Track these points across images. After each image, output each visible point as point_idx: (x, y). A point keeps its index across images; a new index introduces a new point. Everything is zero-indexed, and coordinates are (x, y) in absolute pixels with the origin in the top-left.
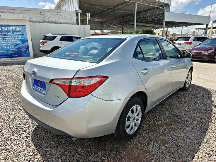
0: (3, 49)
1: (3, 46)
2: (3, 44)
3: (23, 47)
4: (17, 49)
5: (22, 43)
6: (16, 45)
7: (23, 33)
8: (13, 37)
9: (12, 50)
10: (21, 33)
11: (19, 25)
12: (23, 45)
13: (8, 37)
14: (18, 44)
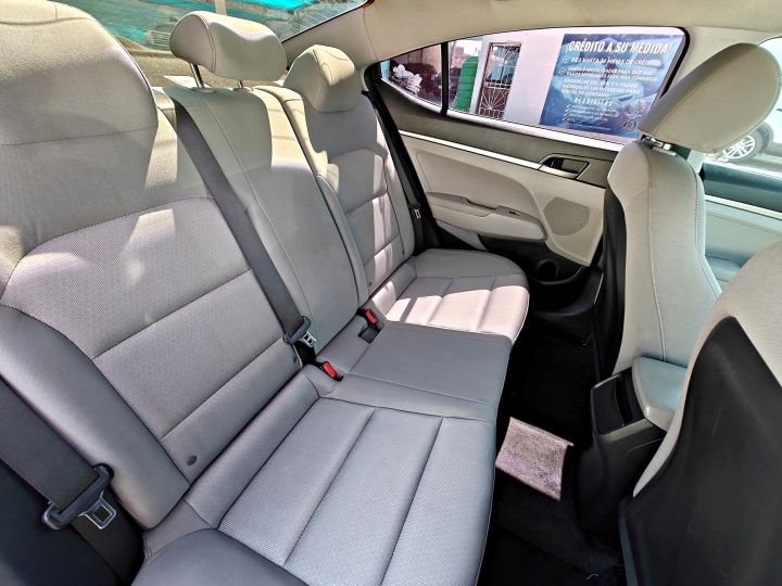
0: (587, 106)
1: (593, 97)
2: (594, 91)
4: (620, 110)
5: (642, 95)
6: (622, 100)
7: (664, 62)
8: (631, 75)
9: (606, 112)
10: (657, 63)
11: (668, 37)
13: (616, 74)
14: (629, 98)
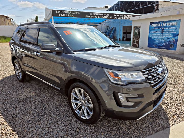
0: (159, 41)
1: (160, 39)
2: (160, 37)
3: (173, 41)
4: (168, 42)
5: (173, 37)
6: (168, 39)
7: (176, 27)
8: (168, 32)
9: (164, 43)
10: (175, 28)
11: (175, 20)
12: (174, 39)
13: (165, 32)
14: (170, 38)
